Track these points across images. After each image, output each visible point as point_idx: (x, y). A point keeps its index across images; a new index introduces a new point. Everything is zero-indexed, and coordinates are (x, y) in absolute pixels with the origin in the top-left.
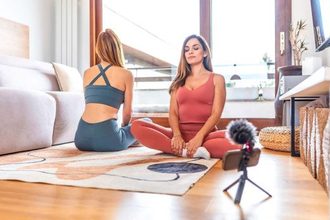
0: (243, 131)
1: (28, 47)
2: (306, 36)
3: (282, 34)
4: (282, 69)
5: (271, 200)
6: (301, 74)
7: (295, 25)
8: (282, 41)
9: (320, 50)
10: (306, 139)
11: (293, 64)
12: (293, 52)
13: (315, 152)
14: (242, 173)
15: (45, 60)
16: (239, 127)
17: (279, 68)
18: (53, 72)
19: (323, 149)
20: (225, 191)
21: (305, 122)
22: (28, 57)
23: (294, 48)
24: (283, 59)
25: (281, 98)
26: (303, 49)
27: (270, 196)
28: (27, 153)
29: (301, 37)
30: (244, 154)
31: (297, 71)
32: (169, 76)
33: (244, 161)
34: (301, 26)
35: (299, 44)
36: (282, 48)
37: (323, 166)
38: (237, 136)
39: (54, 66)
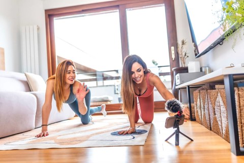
0: (175, 105)
1: (4, 63)
2: (188, 49)
3: (173, 48)
4: (175, 70)
5: (193, 142)
6: (188, 72)
7: (180, 42)
8: (173, 52)
9: (198, 57)
10: (201, 109)
11: (181, 66)
12: (180, 59)
13: (209, 115)
14: (176, 129)
15: (15, 71)
16: (173, 103)
17: (173, 69)
18: (25, 79)
19: (216, 112)
20: (166, 140)
21: (199, 100)
22: (4, 69)
23: (180, 56)
24: (175, 63)
25: (177, 87)
26: (186, 57)
27: (192, 140)
28: (22, 134)
29: (184, 50)
30: (177, 118)
31: (185, 70)
32: (95, 78)
33: (177, 122)
34: (183, 43)
35: (184, 54)
36: (173, 57)
37: (217, 122)
38: (173, 108)
39: (26, 75)
